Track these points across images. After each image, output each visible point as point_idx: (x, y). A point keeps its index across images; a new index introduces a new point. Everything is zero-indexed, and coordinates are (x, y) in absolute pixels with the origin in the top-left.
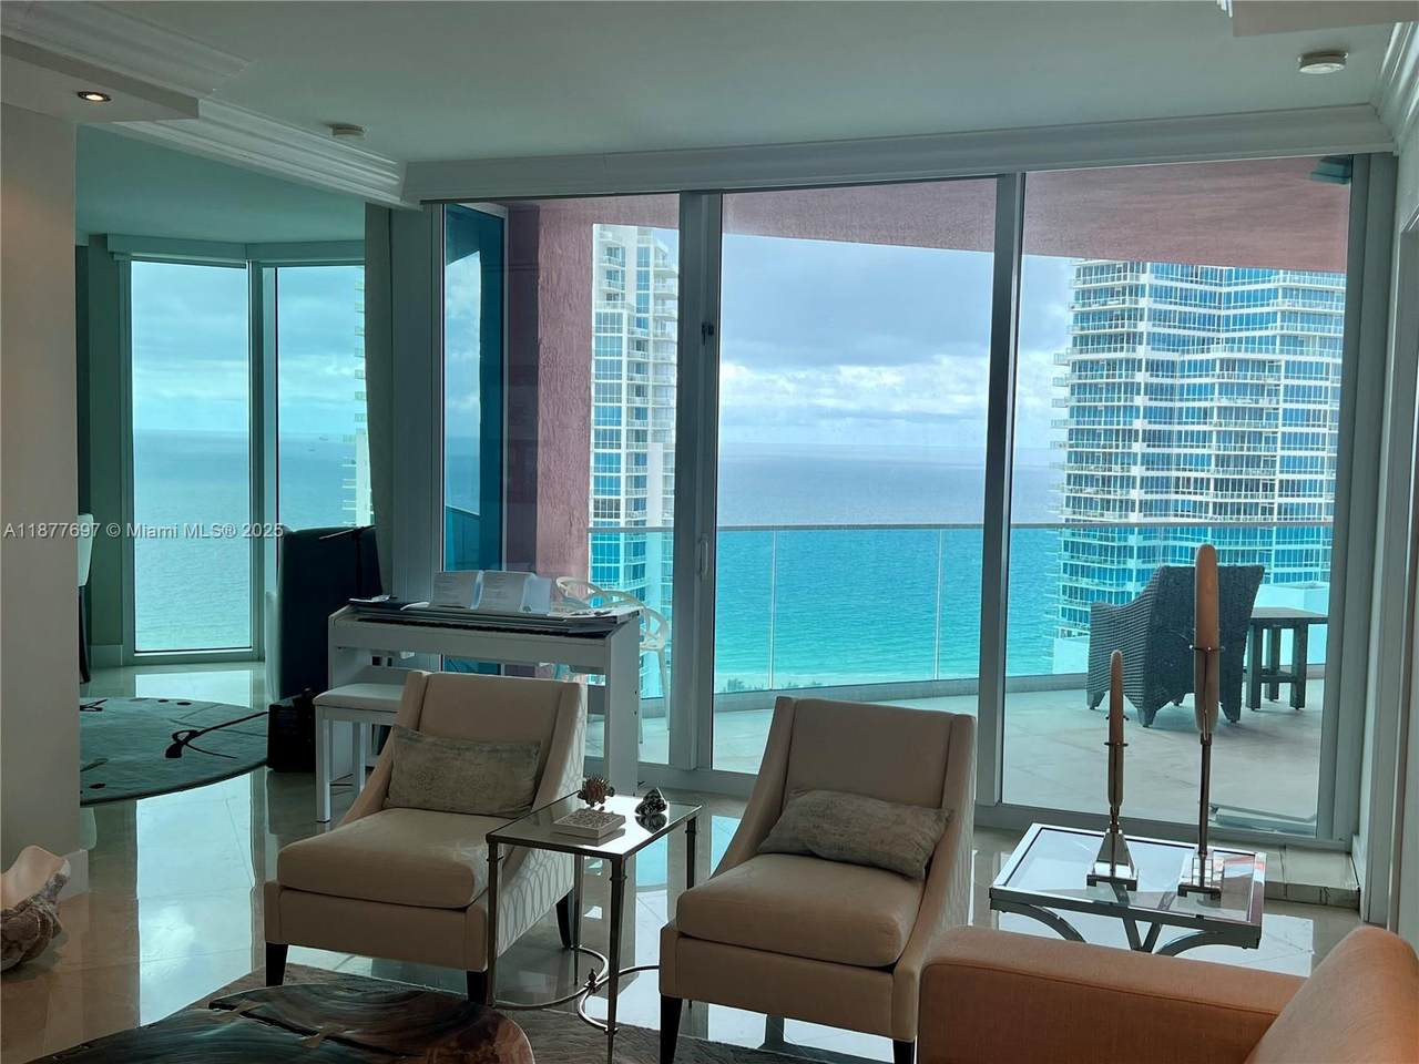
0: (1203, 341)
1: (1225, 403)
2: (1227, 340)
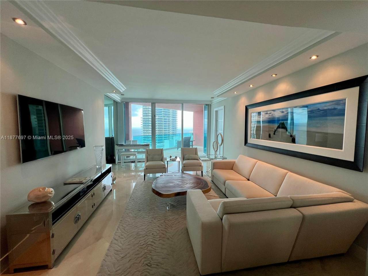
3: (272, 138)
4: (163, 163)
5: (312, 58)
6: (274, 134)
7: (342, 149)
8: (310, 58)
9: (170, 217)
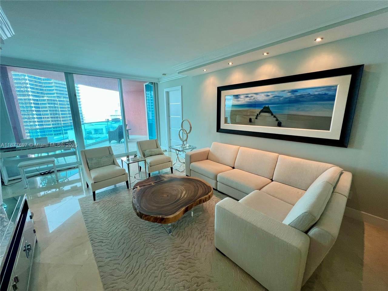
0: (42, 96)
1: (49, 105)
2: (47, 96)
3: (253, 122)
4: (118, 168)
5: (317, 40)
6: (256, 118)
7: (329, 130)
8: (315, 40)
9: (184, 245)
